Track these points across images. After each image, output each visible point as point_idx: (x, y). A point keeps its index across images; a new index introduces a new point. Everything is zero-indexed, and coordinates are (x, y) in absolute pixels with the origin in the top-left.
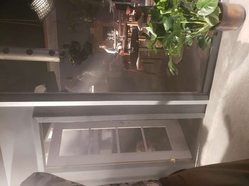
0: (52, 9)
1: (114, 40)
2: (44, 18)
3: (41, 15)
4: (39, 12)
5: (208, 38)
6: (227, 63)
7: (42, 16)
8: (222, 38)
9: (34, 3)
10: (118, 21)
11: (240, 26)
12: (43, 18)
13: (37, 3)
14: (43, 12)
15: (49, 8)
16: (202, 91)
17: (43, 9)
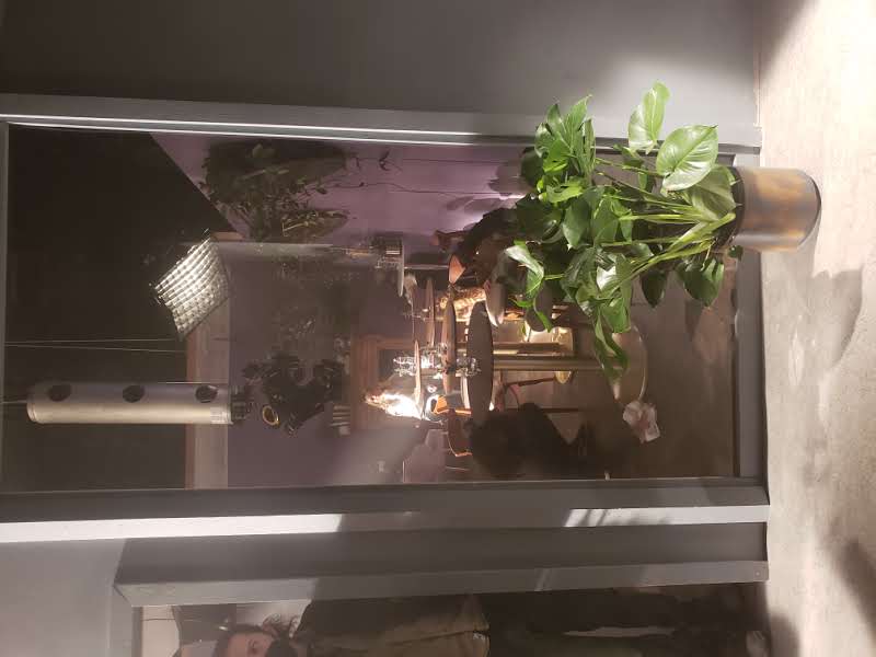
0: (220, 302)
1: (414, 377)
2: (190, 328)
3: (183, 317)
4: (179, 310)
5: (713, 264)
6: (802, 352)
7: (187, 320)
8: (763, 280)
9: (167, 282)
10: (426, 310)
11: (811, 229)
12: (187, 328)
13: (176, 282)
14: (191, 307)
15: (212, 296)
16: (737, 473)
17: (192, 299)
